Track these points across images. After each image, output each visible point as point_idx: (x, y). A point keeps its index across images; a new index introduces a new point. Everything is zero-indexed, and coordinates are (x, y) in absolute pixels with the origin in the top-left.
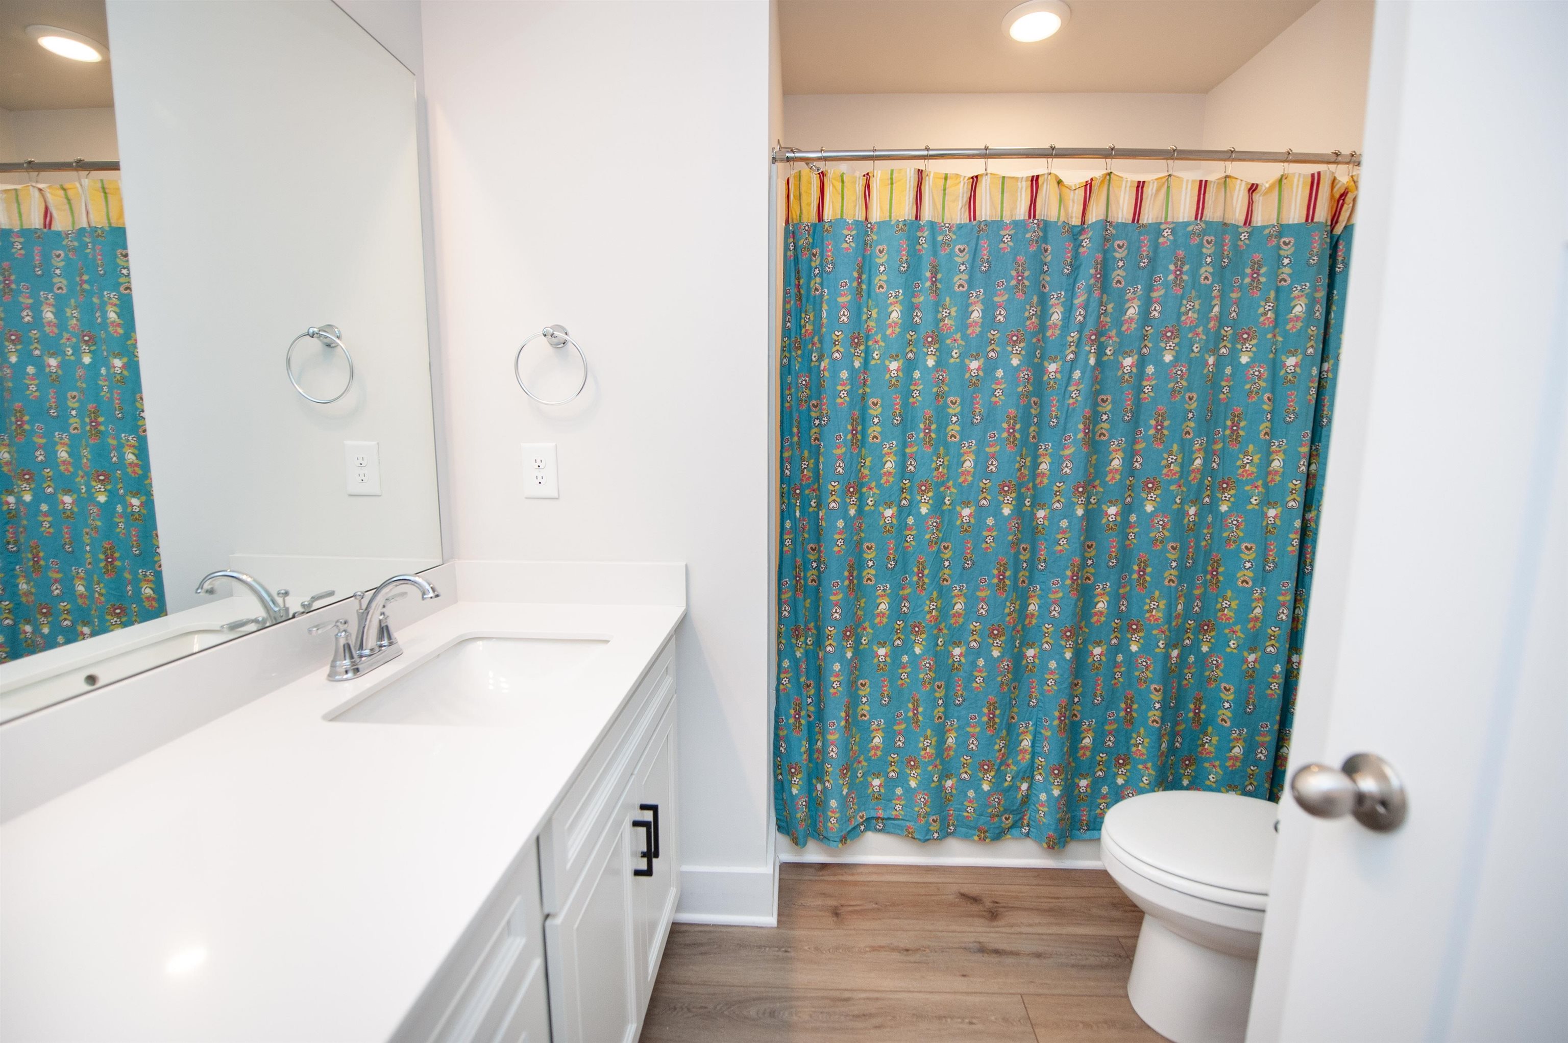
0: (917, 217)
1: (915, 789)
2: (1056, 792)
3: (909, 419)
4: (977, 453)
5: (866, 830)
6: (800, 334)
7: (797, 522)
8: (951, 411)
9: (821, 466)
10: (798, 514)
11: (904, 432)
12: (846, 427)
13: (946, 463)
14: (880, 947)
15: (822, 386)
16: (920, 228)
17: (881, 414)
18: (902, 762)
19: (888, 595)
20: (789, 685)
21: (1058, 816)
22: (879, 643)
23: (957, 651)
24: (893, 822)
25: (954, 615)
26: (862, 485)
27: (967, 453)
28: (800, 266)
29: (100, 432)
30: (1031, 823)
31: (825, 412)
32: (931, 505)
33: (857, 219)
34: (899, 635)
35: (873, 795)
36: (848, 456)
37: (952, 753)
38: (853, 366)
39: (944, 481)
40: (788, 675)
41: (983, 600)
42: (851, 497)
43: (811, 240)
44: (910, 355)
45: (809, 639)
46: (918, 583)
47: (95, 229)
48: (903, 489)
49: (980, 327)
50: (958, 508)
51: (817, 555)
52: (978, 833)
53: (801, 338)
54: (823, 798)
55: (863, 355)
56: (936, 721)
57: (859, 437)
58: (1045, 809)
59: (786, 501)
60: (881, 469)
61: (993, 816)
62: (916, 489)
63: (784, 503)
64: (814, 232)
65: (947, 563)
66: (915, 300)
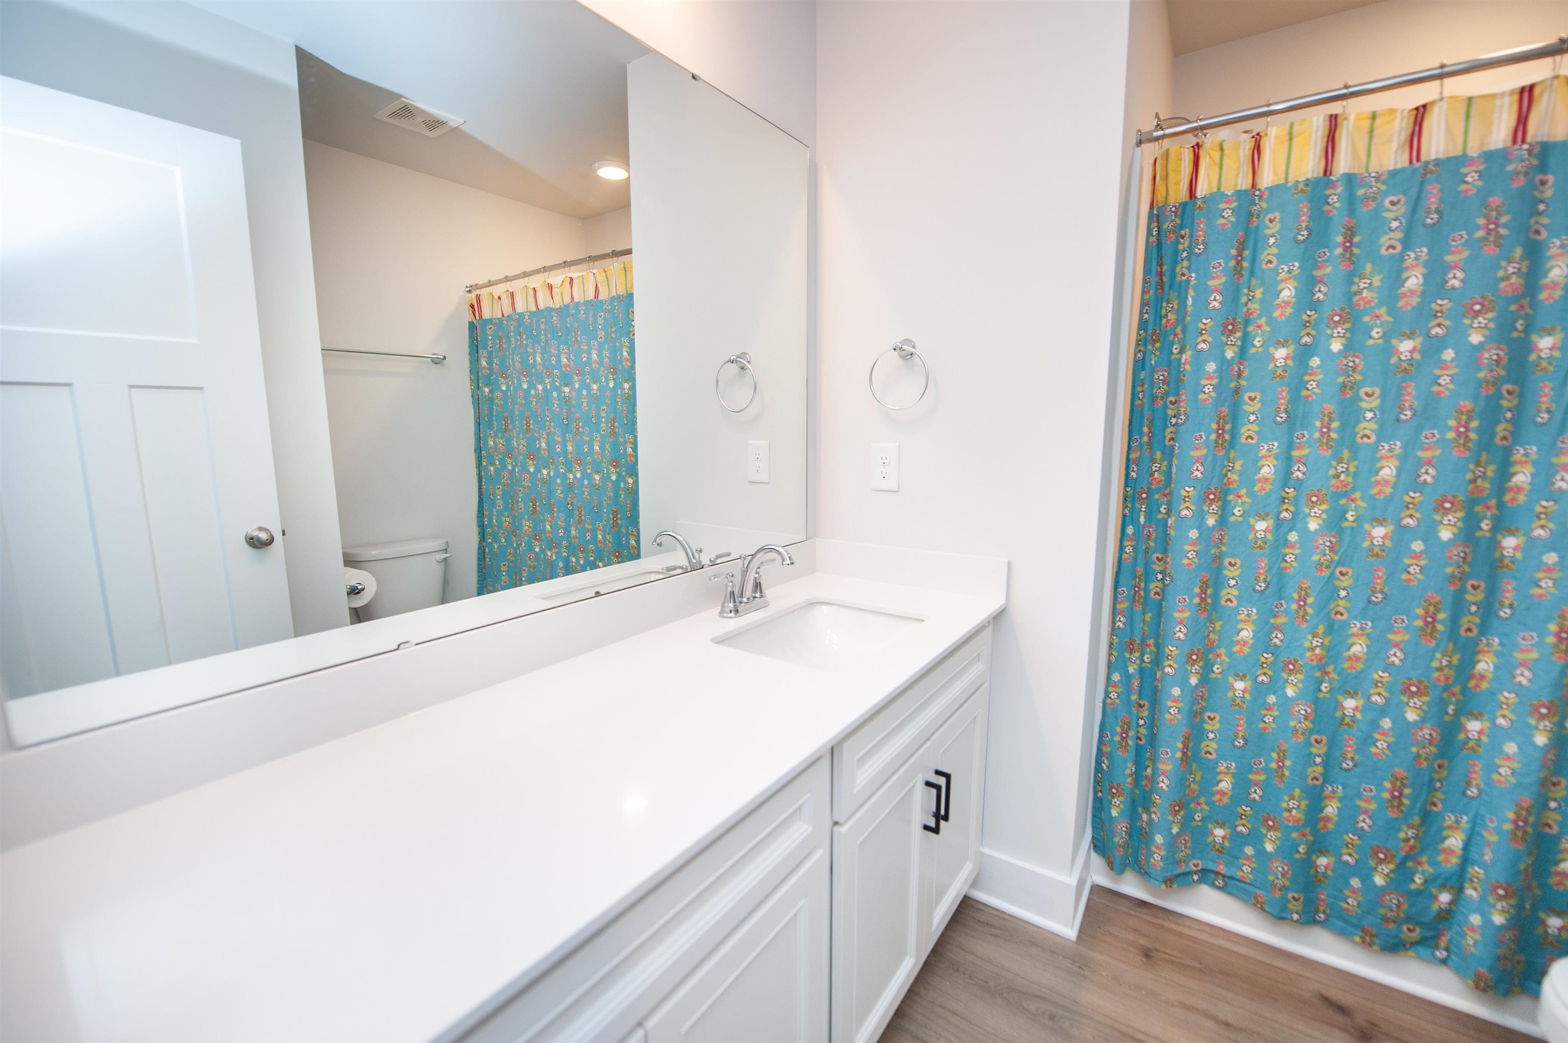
0: (1327, 172)
1: (1271, 854)
2: (1498, 919)
3: (1300, 415)
4: (1403, 458)
5: (1201, 881)
6: (1160, 325)
7: (1141, 529)
8: (1364, 405)
9: (1174, 469)
10: (1142, 520)
11: (1291, 432)
12: (1210, 425)
13: (1352, 469)
14: (1194, 1008)
15: (1182, 381)
16: (1332, 185)
17: (1260, 410)
18: (1256, 818)
19: (1254, 622)
20: (1117, 701)
21: (1499, 952)
22: (1237, 675)
23: (1350, 703)
24: (1236, 883)
25: (1350, 658)
26: (1227, 492)
27: (1387, 457)
28: (1164, 252)
29: (615, 433)
30: (1453, 948)
31: (1182, 410)
32: (1324, 520)
33: (1239, 188)
34: (1266, 670)
35: (1214, 846)
36: (1210, 458)
37: (1331, 826)
38: (1224, 357)
39: (1346, 492)
40: (1118, 690)
41: (1396, 645)
42: (1211, 504)
43: (1178, 221)
44: (1306, 339)
45: (1146, 656)
46: (1297, 612)
47: (619, 296)
48: (1285, 498)
49: (1419, 297)
50: (1367, 527)
51: (1163, 566)
52: (1361, 934)
53: (1160, 330)
54: (1148, 830)
55: (1239, 343)
56: (1309, 781)
57: (1227, 437)
58: (1477, 937)
59: (1129, 505)
60: (1255, 475)
61: (1386, 920)
62: (1303, 499)
63: (1127, 507)
64: (1184, 212)
65: (1343, 593)
66: (1317, 273)
